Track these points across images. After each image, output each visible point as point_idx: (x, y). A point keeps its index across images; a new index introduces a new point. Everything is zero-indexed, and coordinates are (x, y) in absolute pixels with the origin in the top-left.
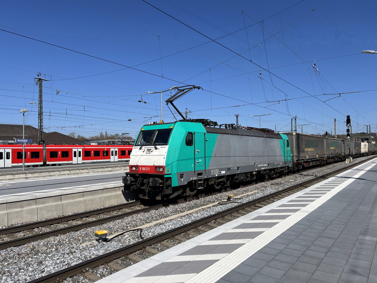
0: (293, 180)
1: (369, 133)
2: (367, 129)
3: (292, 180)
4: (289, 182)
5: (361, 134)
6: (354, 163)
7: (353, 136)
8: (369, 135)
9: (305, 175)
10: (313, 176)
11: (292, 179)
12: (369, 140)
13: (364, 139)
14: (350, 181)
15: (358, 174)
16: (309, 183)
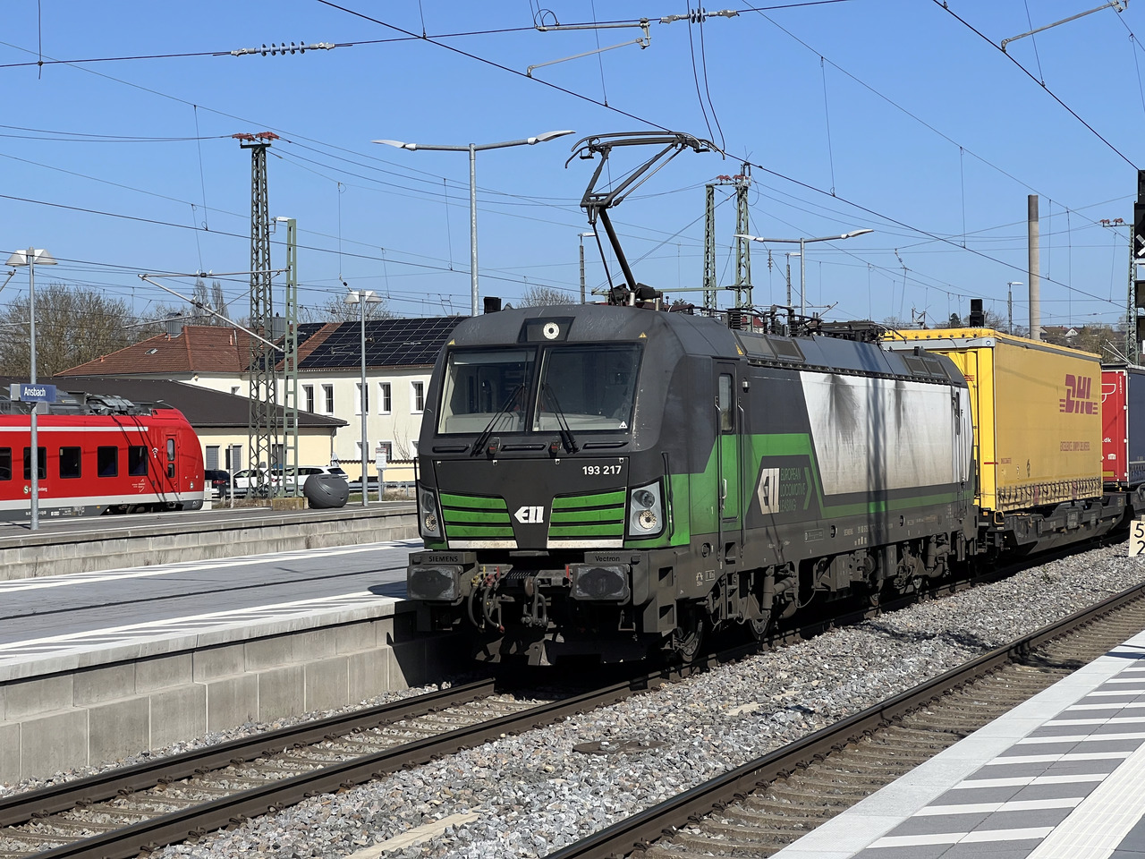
0: (755, 706)
4: (717, 721)
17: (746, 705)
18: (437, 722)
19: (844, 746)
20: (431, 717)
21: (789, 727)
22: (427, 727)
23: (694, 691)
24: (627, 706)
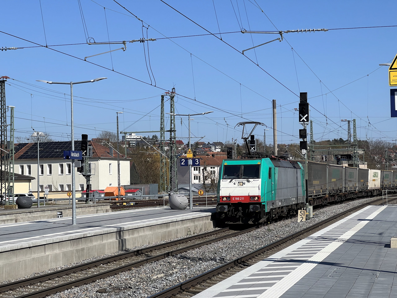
0: (162, 275)
1: (352, 140)
2: (349, 129)
3: (159, 276)
4: (150, 280)
5: (334, 144)
6: (317, 220)
7: (316, 148)
8: (353, 145)
9: (193, 259)
10: (215, 261)
11: (160, 271)
12: (354, 159)
13: (341, 155)
14: (304, 270)
15: (323, 250)
16: (204, 281)
17: (160, 275)
18: (51, 283)
19: (190, 288)
20: (49, 281)
21: (172, 282)
22: (47, 285)
23: (143, 270)
24: (119, 276)
